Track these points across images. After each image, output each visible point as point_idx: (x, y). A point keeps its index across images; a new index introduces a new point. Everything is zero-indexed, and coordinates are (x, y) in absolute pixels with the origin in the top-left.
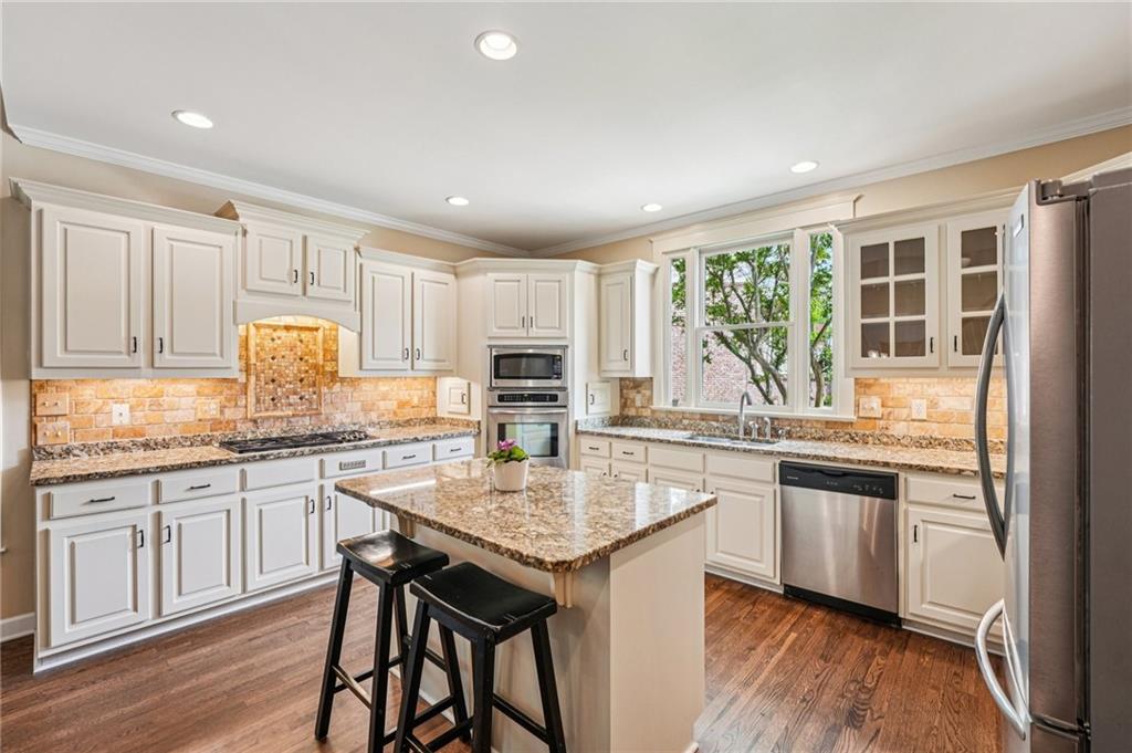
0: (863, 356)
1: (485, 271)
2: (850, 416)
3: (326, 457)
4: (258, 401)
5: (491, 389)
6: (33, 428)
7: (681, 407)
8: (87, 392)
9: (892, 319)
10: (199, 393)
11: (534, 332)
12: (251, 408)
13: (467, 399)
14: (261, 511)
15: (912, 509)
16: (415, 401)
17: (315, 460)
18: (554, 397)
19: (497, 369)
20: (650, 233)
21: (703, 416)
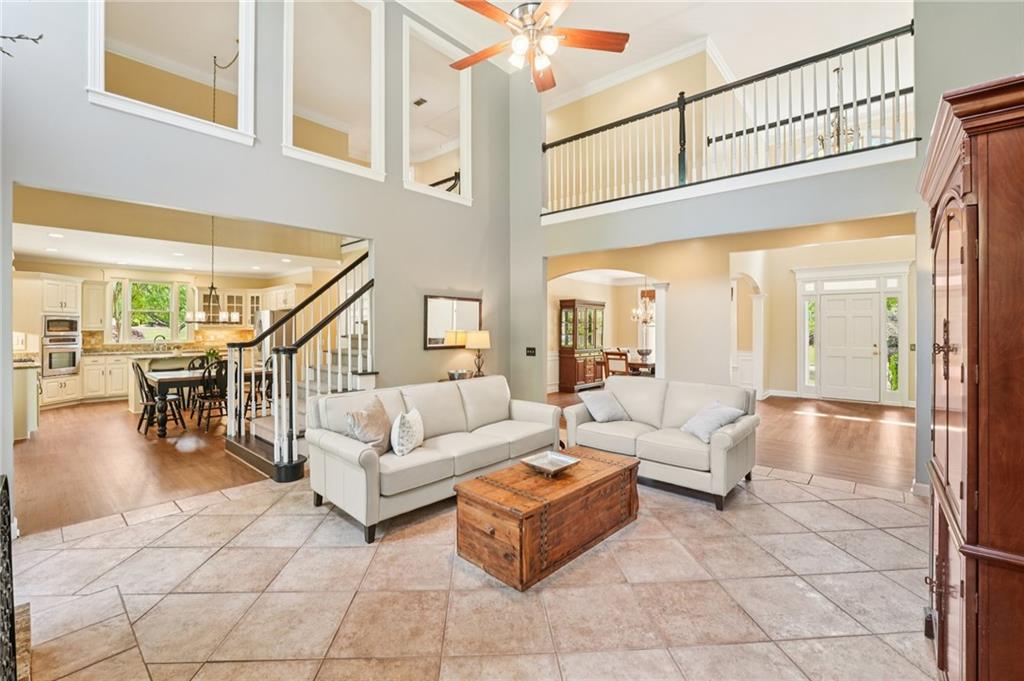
1: (42, 279)
2: (193, 341)
5: (45, 336)
18: (74, 340)
19: (48, 327)
20: (103, 267)
21: (133, 346)
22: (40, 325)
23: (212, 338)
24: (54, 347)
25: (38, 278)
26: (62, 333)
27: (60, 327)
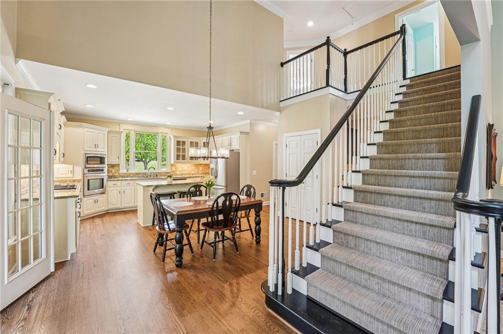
0: (177, 159)
2: (170, 171)
5: (85, 168)
7: (129, 172)
9: (181, 154)
11: (98, 149)
13: (73, 172)
18: (103, 170)
19: (87, 161)
20: (119, 122)
21: (136, 174)
22: (82, 160)
23: (180, 169)
24: (91, 176)
25: (81, 127)
26: (96, 166)
27: (94, 161)
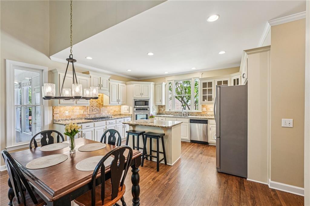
0: (203, 101)
1: (133, 84)
2: (201, 111)
3: (107, 121)
4: (90, 111)
5: (134, 108)
6: (53, 116)
7: (171, 111)
8: (62, 109)
9: (207, 95)
10: (80, 109)
11: (143, 96)
12: (89, 112)
13: (129, 110)
14: (97, 131)
15: (210, 125)
16: (117, 110)
17: (105, 121)
18: (147, 109)
19: (136, 104)
21: (175, 112)
22: (133, 103)
